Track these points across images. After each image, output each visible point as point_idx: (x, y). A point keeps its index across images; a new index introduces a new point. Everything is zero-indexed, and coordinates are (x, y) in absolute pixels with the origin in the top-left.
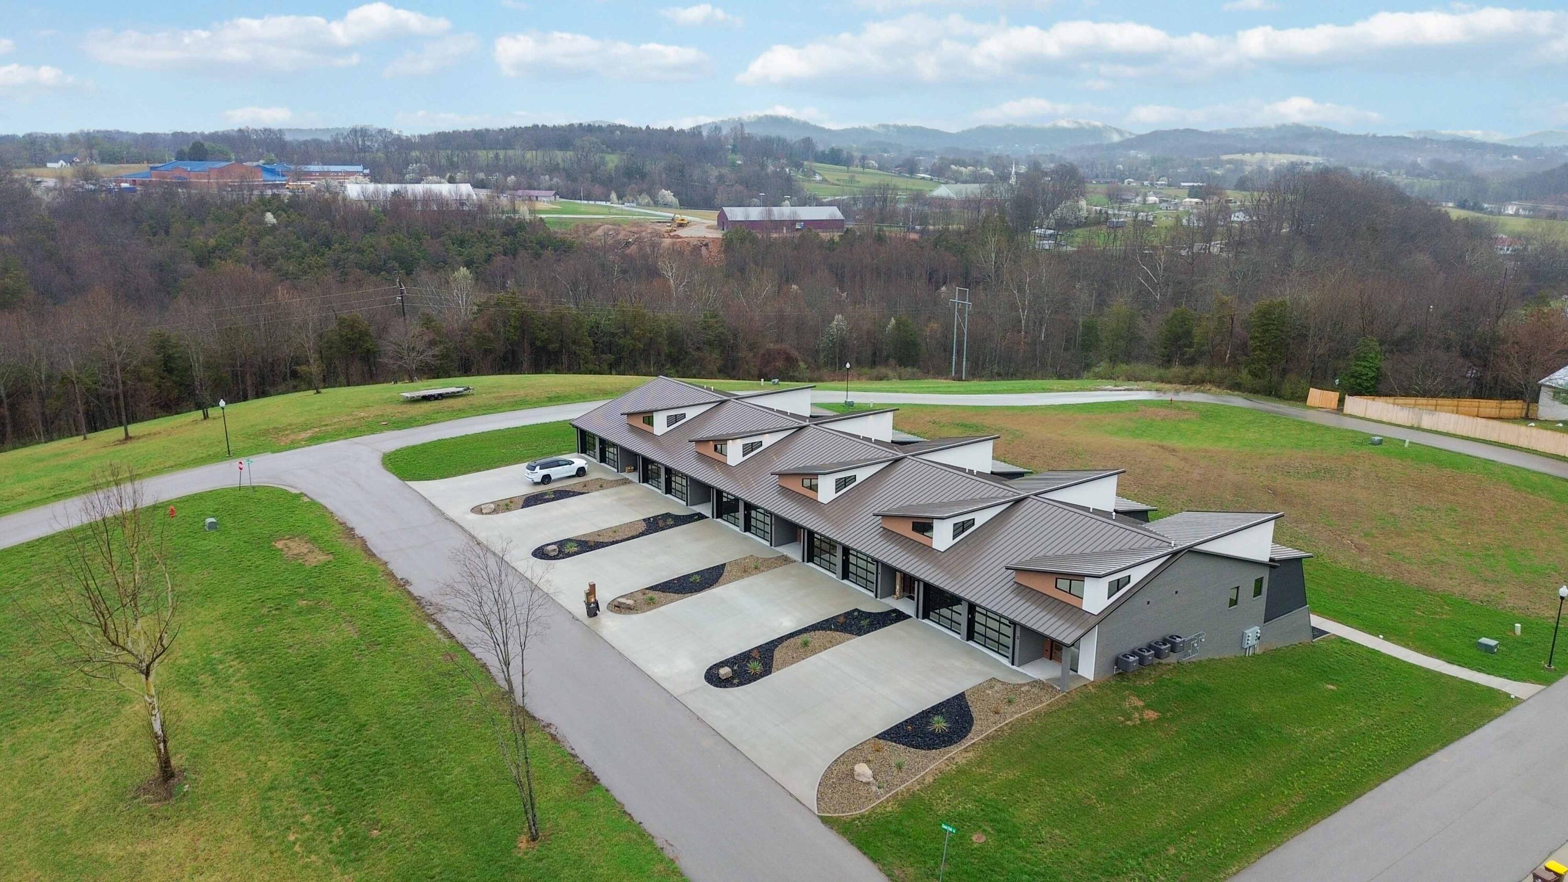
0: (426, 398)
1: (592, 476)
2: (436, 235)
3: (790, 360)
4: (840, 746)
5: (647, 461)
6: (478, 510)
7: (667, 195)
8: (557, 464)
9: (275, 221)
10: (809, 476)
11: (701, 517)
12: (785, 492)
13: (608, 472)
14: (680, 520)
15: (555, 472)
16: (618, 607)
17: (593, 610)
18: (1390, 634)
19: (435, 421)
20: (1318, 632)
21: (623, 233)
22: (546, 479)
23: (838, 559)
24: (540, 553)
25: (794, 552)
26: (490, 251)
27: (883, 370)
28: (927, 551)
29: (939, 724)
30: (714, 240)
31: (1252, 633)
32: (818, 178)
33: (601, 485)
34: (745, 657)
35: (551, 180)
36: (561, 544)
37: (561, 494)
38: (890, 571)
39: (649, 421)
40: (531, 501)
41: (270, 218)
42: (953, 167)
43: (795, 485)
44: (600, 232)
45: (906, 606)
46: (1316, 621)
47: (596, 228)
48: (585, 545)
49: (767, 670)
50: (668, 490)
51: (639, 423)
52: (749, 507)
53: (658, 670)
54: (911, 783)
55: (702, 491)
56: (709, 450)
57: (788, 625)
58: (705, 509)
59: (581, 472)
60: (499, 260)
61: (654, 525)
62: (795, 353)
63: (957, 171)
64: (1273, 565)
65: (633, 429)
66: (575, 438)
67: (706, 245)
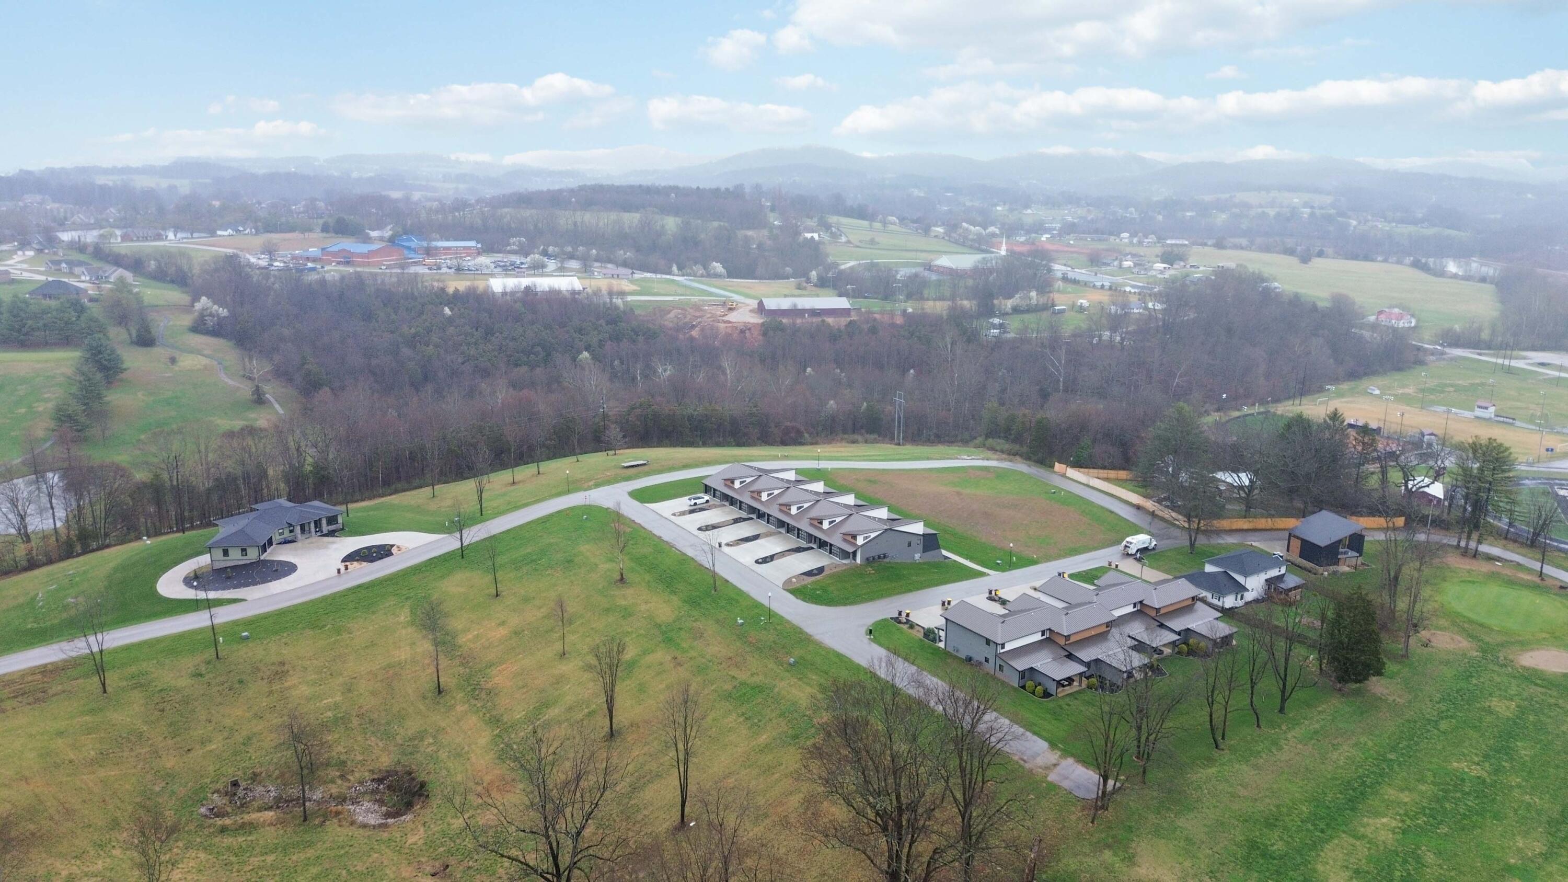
0: (633, 466)
1: (711, 503)
2: (563, 325)
3: (799, 433)
4: (789, 576)
5: (732, 498)
6: (674, 515)
7: (718, 267)
8: (699, 498)
9: (450, 313)
10: (788, 506)
11: (752, 519)
12: (781, 511)
13: (717, 501)
14: (745, 520)
15: (698, 501)
16: (728, 545)
17: (720, 546)
18: (972, 559)
19: (640, 478)
20: (946, 558)
21: (689, 317)
22: (695, 504)
23: (796, 532)
24: (700, 529)
25: (783, 530)
26: (600, 337)
27: (856, 437)
28: (821, 529)
29: (815, 572)
30: (755, 325)
31: (917, 556)
32: (844, 239)
33: (715, 506)
34: (766, 557)
35: (625, 254)
36: (707, 526)
37: (701, 510)
38: (810, 536)
39: (733, 482)
40: (691, 512)
41: (447, 311)
42: (964, 225)
43: (784, 508)
44: (672, 315)
45: (814, 546)
46: (944, 553)
47: (669, 312)
48: (714, 527)
49: (772, 560)
50: (740, 509)
51: (729, 483)
52: (769, 515)
53: (741, 560)
54: (806, 582)
55: (752, 510)
56: (755, 495)
57: (779, 550)
58: (754, 516)
59: (707, 501)
60: (609, 345)
61: (736, 521)
62: (802, 429)
63: (967, 229)
64: (924, 535)
65: (726, 485)
66: (703, 488)
67: (750, 329)
